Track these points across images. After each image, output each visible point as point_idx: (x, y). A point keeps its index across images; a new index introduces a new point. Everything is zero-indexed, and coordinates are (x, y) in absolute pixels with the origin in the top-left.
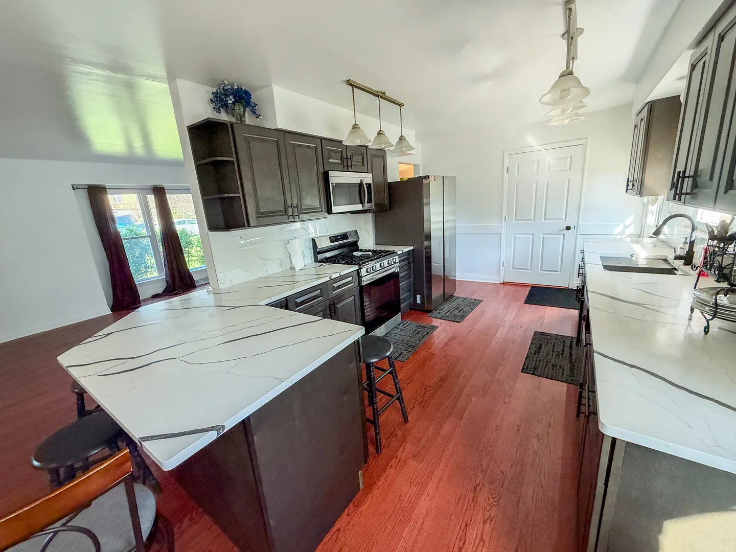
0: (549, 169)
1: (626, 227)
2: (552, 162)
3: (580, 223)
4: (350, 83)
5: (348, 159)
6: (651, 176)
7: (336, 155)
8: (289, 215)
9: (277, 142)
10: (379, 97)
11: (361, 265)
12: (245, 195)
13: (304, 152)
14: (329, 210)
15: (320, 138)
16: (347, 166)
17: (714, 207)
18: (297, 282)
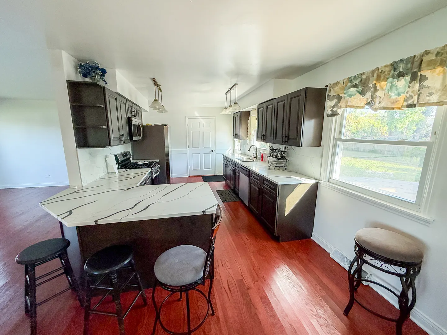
0: (204, 127)
1: (230, 150)
2: (205, 124)
3: (216, 149)
4: (155, 81)
5: (134, 111)
6: (243, 134)
7: (130, 109)
8: (121, 140)
9: (116, 99)
10: (158, 87)
11: (152, 168)
12: (109, 127)
13: (123, 106)
14: (131, 139)
15: (127, 99)
16: (133, 115)
17: (273, 143)
18: (134, 177)
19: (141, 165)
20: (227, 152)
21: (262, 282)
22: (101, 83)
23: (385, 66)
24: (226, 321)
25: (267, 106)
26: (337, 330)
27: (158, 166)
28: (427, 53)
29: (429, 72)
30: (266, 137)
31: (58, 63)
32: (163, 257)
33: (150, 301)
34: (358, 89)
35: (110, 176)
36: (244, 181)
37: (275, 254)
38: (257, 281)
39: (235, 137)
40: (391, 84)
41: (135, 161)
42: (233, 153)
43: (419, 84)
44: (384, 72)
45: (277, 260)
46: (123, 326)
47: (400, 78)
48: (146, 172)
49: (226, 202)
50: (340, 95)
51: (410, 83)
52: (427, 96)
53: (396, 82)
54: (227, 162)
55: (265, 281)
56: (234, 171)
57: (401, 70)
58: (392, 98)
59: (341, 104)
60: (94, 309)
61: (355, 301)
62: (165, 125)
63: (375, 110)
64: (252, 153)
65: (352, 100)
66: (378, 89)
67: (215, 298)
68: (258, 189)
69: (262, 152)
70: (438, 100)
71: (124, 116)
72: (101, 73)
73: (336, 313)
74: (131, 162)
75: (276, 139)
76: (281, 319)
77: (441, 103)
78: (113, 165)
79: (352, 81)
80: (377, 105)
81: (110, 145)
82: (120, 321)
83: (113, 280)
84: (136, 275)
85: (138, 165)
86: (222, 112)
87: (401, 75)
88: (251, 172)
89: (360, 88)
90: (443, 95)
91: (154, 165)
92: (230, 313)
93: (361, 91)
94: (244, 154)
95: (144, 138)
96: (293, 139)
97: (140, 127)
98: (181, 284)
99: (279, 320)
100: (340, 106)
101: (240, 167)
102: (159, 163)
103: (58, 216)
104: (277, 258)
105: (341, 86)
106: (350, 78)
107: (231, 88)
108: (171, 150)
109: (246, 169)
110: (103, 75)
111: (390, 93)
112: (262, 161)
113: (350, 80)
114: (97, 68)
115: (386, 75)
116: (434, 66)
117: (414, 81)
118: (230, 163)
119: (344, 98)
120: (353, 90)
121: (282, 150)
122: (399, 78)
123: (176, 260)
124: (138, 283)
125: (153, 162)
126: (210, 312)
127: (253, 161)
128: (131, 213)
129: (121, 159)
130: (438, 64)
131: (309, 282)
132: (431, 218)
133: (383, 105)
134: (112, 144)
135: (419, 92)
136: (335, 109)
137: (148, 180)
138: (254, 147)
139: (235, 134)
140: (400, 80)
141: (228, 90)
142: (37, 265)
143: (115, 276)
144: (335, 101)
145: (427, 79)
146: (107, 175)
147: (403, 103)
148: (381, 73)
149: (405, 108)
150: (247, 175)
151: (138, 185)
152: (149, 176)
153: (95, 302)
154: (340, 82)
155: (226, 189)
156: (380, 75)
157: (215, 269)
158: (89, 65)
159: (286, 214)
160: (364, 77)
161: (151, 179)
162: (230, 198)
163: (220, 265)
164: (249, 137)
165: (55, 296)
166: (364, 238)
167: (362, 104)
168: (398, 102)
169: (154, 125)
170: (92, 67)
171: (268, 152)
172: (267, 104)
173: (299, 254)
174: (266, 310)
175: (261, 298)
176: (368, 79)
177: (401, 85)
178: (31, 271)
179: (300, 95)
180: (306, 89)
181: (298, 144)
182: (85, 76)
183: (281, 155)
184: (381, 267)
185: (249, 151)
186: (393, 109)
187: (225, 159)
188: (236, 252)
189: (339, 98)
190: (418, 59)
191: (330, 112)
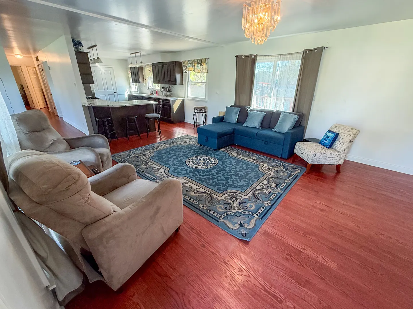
0: (105, 74)
2: (104, 71)
3: (117, 91)
17: (164, 84)
28: (202, 59)
30: (160, 81)
34: (191, 65)
57: (199, 62)
66: (195, 66)
69: (157, 90)
70: (205, 71)
75: (165, 81)
96: (173, 81)
107: (136, 53)
111: (197, 68)
112: (157, 95)
113: (189, 61)
116: (203, 63)
119: (188, 67)
120: (189, 65)
121: (168, 87)
133: (196, 71)
135: (202, 69)
136: (186, 71)
138: (151, 88)
139: (134, 80)
140: (199, 65)
144: (185, 67)
145: (203, 66)
154: (186, 61)
156: (195, 62)
159: (174, 113)
160: (192, 61)
164: (145, 82)
167: (193, 70)
168: (199, 71)
171: (161, 89)
172: (158, 64)
180: (175, 62)
181: (175, 84)
183: (168, 90)
185: (148, 90)
191: (184, 72)
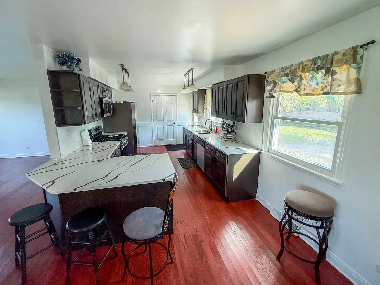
0: (166, 102)
1: (189, 123)
2: (167, 100)
3: (177, 121)
4: (122, 66)
5: (105, 91)
6: (200, 110)
7: (101, 90)
8: (94, 118)
9: (89, 83)
10: (125, 70)
11: (121, 140)
12: (84, 108)
13: (95, 88)
14: (103, 116)
15: (99, 82)
16: (104, 95)
17: (224, 118)
18: (106, 149)
19: (112, 138)
20: (187, 124)
21: (213, 236)
22: (76, 71)
23: (308, 61)
24: (183, 268)
25: (219, 87)
26: (270, 272)
27: (127, 138)
28: (336, 53)
29: (337, 68)
30: (218, 113)
31: (40, 55)
32: (130, 217)
33: (120, 254)
34: (289, 77)
35: (85, 148)
36: (200, 151)
37: (225, 212)
38: (209, 235)
39: (194, 112)
40: (312, 75)
41: (106, 134)
42: (192, 125)
43: (332, 77)
44: (307, 65)
45: (227, 218)
46: (98, 274)
47: (319, 71)
48: (116, 145)
49: (186, 168)
50: (276, 81)
51: (325, 76)
52: (337, 87)
53: (315, 74)
54: (187, 134)
55: (215, 234)
56: (192, 142)
57: (319, 64)
58: (313, 86)
59: (276, 89)
60: (74, 260)
61: (285, 249)
62: (132, 102)
63: (301, 95)
64: (208, 126)
65: (284, 86)
66: (303, 78)
67: (174, 250)
68: (212, 157)
69: (216, 125)
70: (344, 90)
71: (96, 96)
72: (77, 63)
73: (271, 259)
74: (103, 135)
75: (226, 115)
76: (226, 264)
77: (346, 93)
78: (87, 139)
79: (284, 70)
80: (303, 92)
81: (85, 123)
82: (96, 269)
83: (90, 237)
84: (108, 232)
85: (109, 138)
86: (182, 91)
87: (319, 69)
88: (206, 143)
89: (290, 77)
90: (348, 87)
91: (123, 138)
92: (186, 261)
93: (291, 79)
94: (201, 126)
95: (114, 114)
96: (240, 116)
97: (110, 105)
98: (145, 238)
99: (225, 265)
100: (276, 91)
101: (197, 138)
102: (127, 136)
103: (43, 185)
104: (227, 216)
105: (276, 74)
106: (283, 68)
107: (189, 71)
108: (138, 123)
109: (202, 141)
110: (78, 64)
111: (311, 83)
112: (216, 132)
113: (283, 69)
114: (73, 58)
115: (308, 67)
116: (341, 64)
117: (328, 75)
118: (189, 135)
119: (278, 84)
120: (285, 78)
121: (231, 124)
122: (317, 71)
123: (141, 219)
124: (110, 239)
125: (121, 135)
126: (169, 261)
127: (209, 133)
128: (104, 182)
129: (94, 133)
130: (344, 63)
131: (251, 235)
132: (341, 182)
133: (306, 92)
134: (86, 122)
135: (331, 83)
136: (272, 93)
137: (117, 151)
138: (210, 120)
139: (194, 109)
140: (318, 73)
141: (186, 73)
142: (27, 225)
143: (91, 233)
144: (272, 85)
145: (337, 73)
146: (82, 148)
147: (320, 91)
148: (305, 65)
149: (321, 95)
150: (203, 145)
151: (109, 157)
152: (118, 148)
153: (75, 255)
154: (276, 71)
155: (186, 157)
156: (304, 67)
157: (175, 226)
158: (66, 55)
159: (234, 179)
160: (293, 68)
161: (121, 150)
162: (189, 165)
163: (179, 223)
164: (205, 112)
165: (41, 251)
166: (291, 199)
167: (293, 90)
168: (317, 90)
169: (123, 103)
170: (68, 57)
171: (221, 126)
172: (219, 85)
173: (244, 212)
174: (215, 258)
175: (212, 249)
176: (295, 69)
177: (319, 77)
178: (21, 231)
179: (244, 81)
180: (249, 76)
181: (243, 121)
182: (63, 64)
183: (231, 128)
184: (303, 222)
185: (205, 124)
186: (313, 95)
187: (185, 130)
188: (193, 211)
189: (275, 84)
190: (331, 58)
191: (268, 95)
